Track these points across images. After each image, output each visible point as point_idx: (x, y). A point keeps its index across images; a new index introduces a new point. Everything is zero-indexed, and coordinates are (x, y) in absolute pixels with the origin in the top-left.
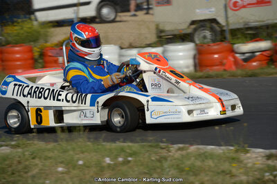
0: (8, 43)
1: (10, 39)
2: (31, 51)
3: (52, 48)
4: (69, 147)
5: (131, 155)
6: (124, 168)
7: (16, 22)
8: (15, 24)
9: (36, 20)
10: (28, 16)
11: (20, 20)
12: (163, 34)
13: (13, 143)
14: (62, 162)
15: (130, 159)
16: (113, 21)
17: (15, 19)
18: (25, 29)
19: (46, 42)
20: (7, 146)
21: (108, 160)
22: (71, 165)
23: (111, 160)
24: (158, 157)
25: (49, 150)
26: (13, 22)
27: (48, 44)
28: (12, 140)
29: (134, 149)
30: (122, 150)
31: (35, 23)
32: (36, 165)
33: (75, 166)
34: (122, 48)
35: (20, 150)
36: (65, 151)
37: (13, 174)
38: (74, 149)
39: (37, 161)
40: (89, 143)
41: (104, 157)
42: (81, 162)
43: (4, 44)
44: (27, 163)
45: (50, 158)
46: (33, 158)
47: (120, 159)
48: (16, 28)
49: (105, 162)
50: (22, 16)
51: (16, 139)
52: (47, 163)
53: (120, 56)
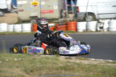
4: (1, 55)
6: (22, 62)
12: (21, 20)
15: (23, 59)
21: (16, 59)
22: (3, 61)
30: (20, 56)
33: (5, 61)
34: (8, 24)
40: (8, 54)
41: (14, 58)
42: (7, 60)
47: (20, 59)
49: (14, 60)
53: (8, 27)
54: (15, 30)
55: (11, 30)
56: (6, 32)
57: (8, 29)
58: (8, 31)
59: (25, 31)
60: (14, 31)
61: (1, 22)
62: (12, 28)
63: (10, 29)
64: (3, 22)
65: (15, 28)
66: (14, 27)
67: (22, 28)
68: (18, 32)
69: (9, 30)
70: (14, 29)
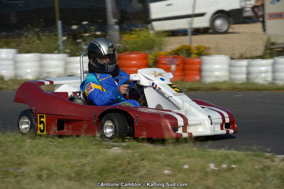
0: (125, 50)
1: (127, 46)
2: (146, 58)
3: (165, 56)
4: (176, 152)
5: (235, 163)
6: (228, 175)
7: (133, 30)
8: (133, 32)
9: (153, 29)
10: (145, 25)
11: (137, 29)
12: (274, 47)
13: (124, 144)
14: (168, 165)
15: (234, 166)
16: (226, 32)
17: (133, 28)
18: (142, 37)
19: (161, 50)
20: (118, 146)
21: (212, 166)
22: (177, 168)
23: (216, 167)
24: (261, 166)
25: (157, 153)
26: (131, 31)
27: (163, 53)
28: (124, 141)
29: (238, 157)
30: (227, 157)
31: (151, 32)
32: (145, 166)
33: (180, 170)
34: (232, 59)
35: (130, 151)
36: (172, 155)
37: (123, 173)
38: (180, 154)
39: (145, 163)
40: (195, 149)
41: (209, 162)
43: (122, 50)
44: (136, 164)
45: (158, 160)
46: (142, 160)
47: (224, 166)
48: (133, 36)
49: (209, 167)
50: (140, 25)
51: (127, 140)
52: (155, 165)
53: (231, 66)
54: (253, 76)
55: (241, 77)
56: (225, 82)
57: (231, 72)
58: (231, 79)
59: (282, 80)
60: (248, 79)
61: (211, 51)
62: (244, 70)
63: (236, 73)
64: (219, 52)
65: (254, 69)
66: (248, 66)
67: (274, 71)
68: (263, 85)
69: (234, 76)
70: (248, 73)
